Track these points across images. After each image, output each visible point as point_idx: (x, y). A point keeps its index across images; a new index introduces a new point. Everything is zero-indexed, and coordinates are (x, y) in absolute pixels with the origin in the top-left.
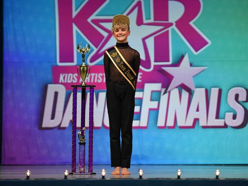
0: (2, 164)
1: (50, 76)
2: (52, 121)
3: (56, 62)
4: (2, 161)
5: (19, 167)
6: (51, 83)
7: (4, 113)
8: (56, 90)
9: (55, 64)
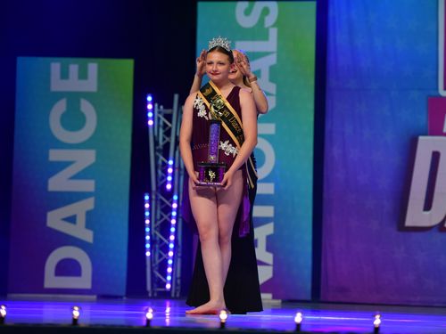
0: (322, 299)
1: (423, 119)
2: (427, 213)
3: (437, 89)
4: (322, 292)
5: (357, 307)
6: (425, 134)
7: (325, 195)
8: (436, 149)
9: (433, 93)
